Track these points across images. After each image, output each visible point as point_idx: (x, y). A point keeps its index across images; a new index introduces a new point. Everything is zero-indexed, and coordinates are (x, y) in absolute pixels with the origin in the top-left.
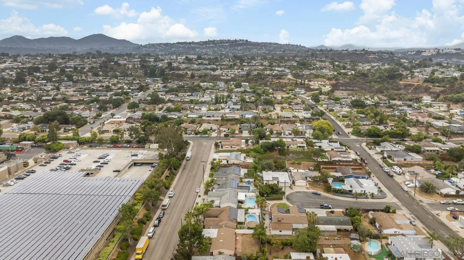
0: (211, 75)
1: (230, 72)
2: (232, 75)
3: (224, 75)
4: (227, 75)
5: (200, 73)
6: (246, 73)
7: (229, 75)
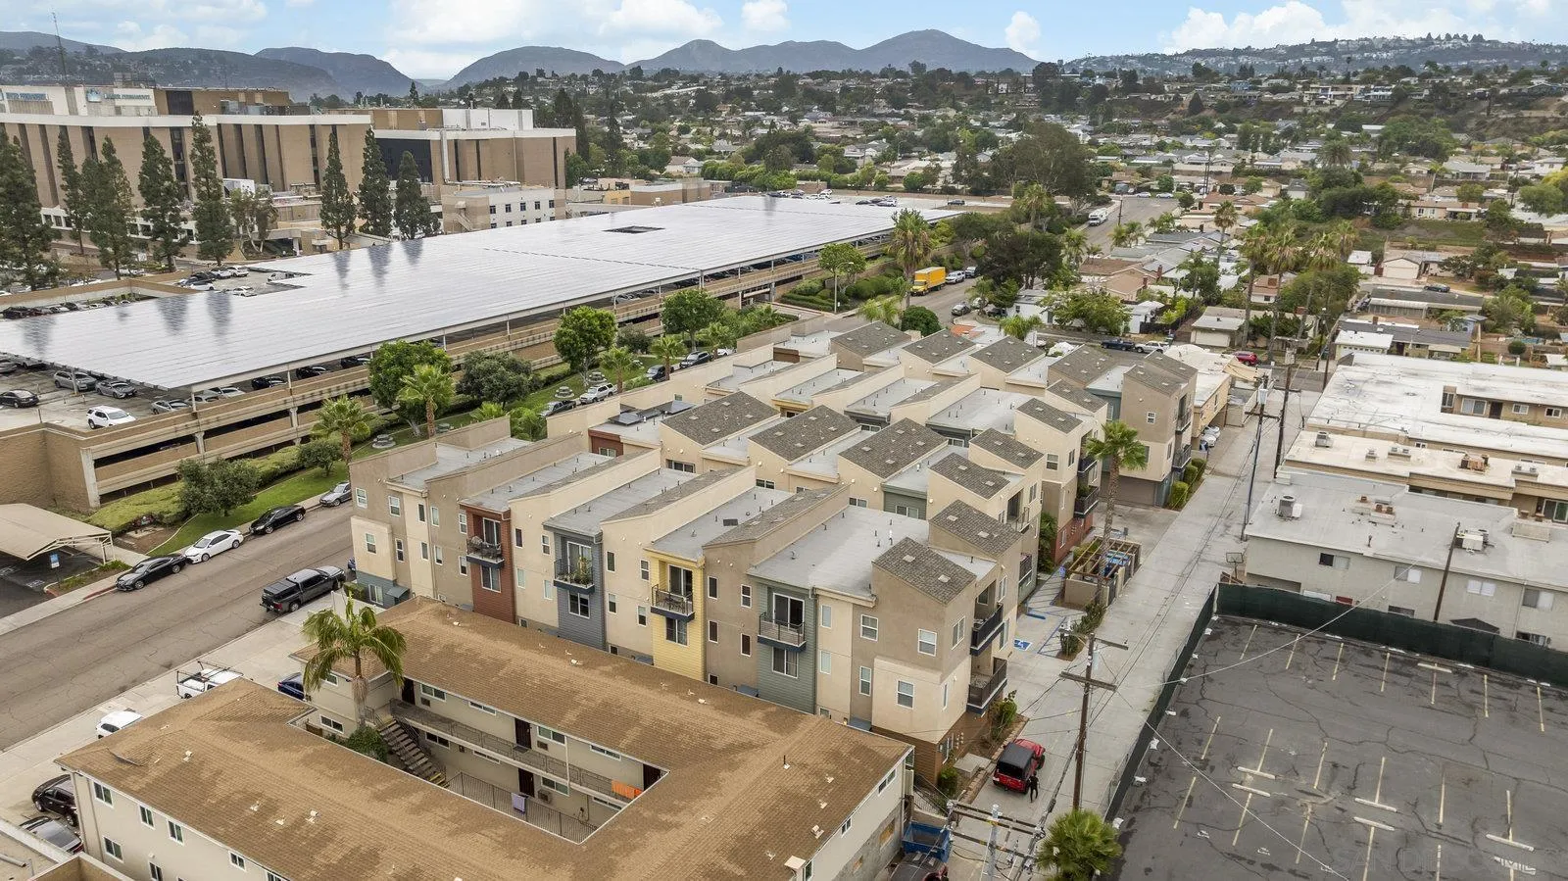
0: (1260, 103)
1: (1330, 92)
2: (1338, 103)
3: (1306, 100)
4: (1320, 103)
5: (1223, 97)
6: (1390, 93)
7: (1327, 101)
